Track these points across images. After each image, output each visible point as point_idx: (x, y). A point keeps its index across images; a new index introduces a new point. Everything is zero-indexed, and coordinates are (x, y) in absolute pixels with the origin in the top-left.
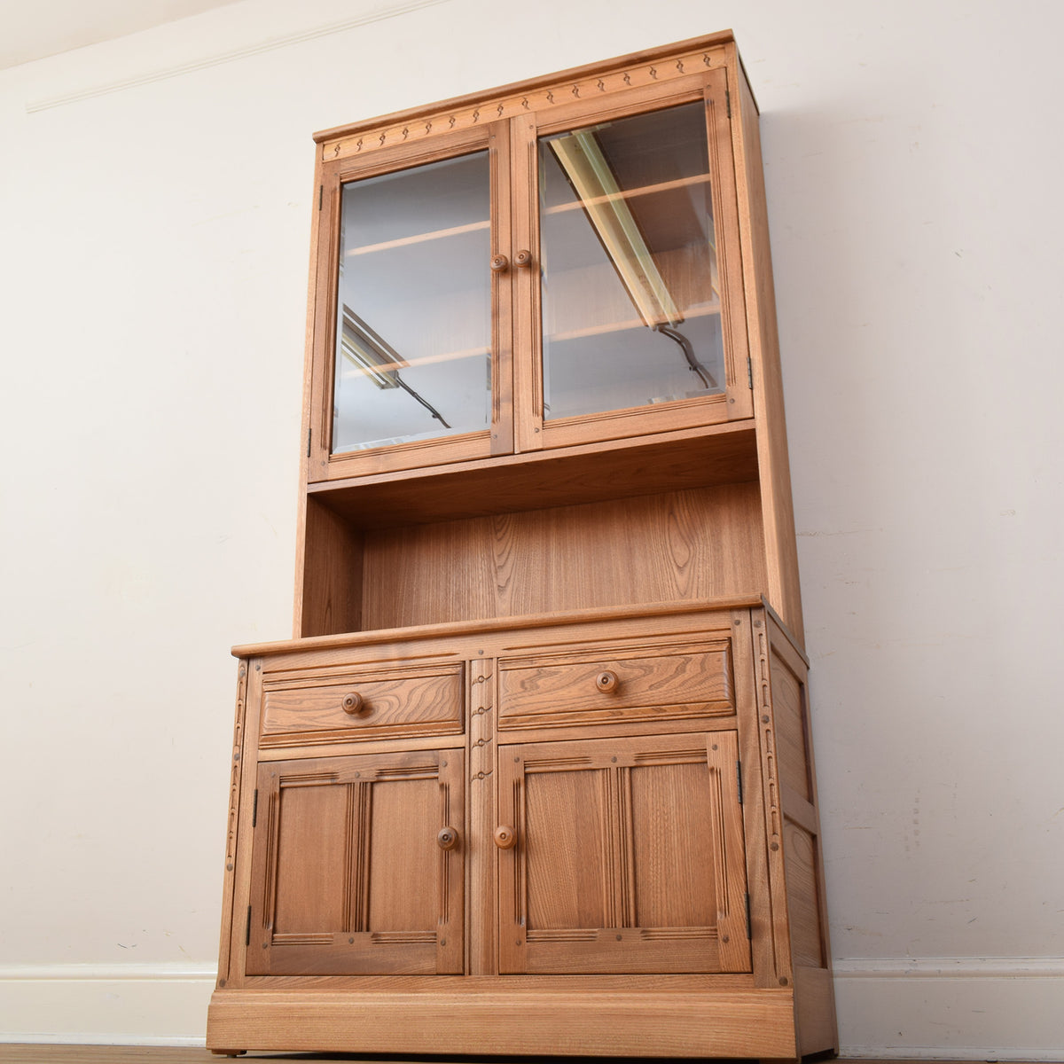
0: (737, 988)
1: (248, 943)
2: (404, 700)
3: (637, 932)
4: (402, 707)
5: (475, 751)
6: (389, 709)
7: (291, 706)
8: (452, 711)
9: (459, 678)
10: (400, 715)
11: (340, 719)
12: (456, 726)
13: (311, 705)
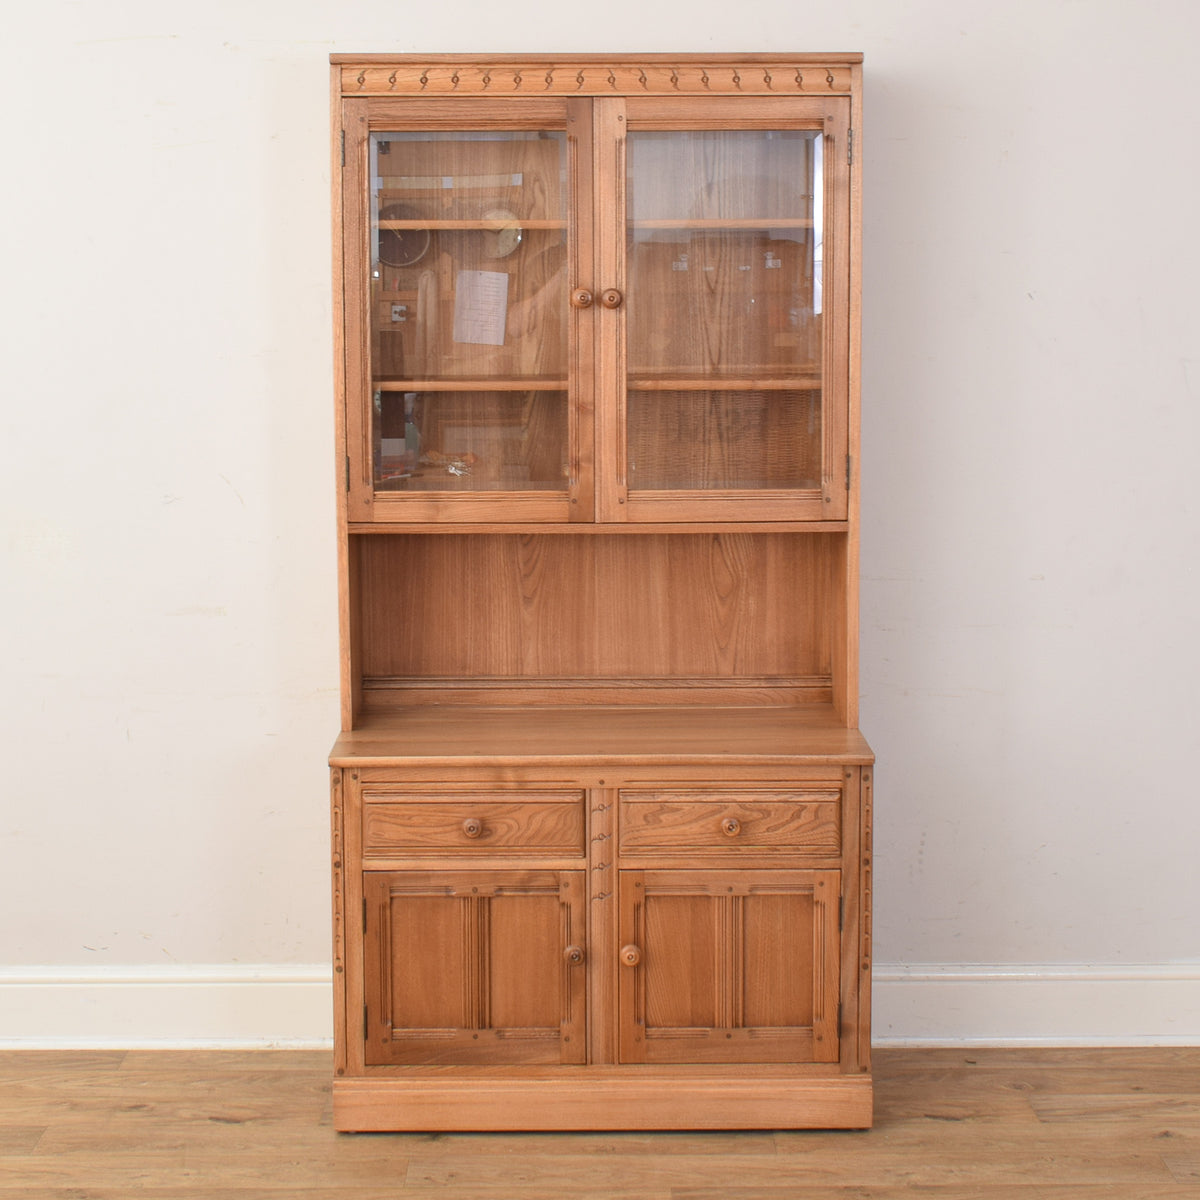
0: (826, 1075)
1: (366, 1037)
2: (523, 823)
3: (743, 1033)
4: (522, 831)
5: (596, 873)
6: (508, 832)
7: (399, 821)
8: (574, 838)
9: (580, 807)
10: (520, 837)
11: (453, 838)
12: (578, 851)
13: (421, 821)
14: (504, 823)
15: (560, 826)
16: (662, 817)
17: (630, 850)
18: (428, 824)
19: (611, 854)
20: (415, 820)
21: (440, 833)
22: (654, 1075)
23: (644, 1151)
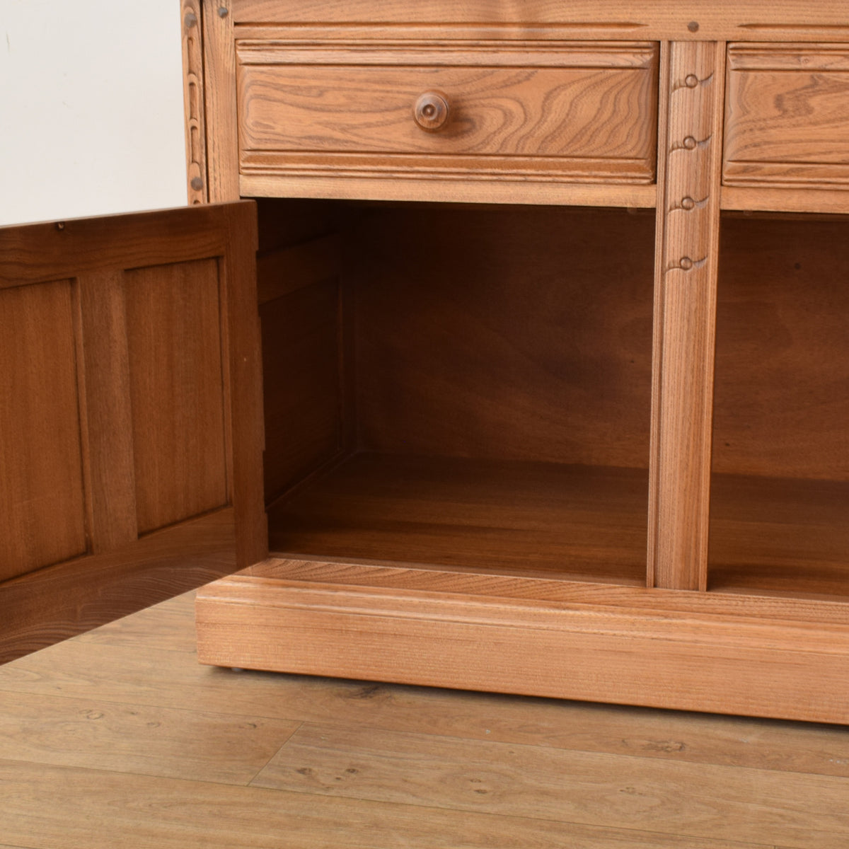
2: (534, 108)
4: (530, 125)
5: (675, 216)
6: (504, 125)
7: (300, 99)
8: (633, 143)
9: (647, 77)
10: (526, 137)
11: (403, 135)
12: (639, 169)
13: (342, 100)
14: (499, 107)
15: (606, 115)
16: (815, 102)
17: (745, 171)
18: (353, 108)
19: (706, 177)
20: (330, 99)
21: (377, 125)
22: (774, 617)
23: (738, 758)
